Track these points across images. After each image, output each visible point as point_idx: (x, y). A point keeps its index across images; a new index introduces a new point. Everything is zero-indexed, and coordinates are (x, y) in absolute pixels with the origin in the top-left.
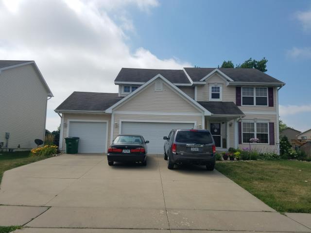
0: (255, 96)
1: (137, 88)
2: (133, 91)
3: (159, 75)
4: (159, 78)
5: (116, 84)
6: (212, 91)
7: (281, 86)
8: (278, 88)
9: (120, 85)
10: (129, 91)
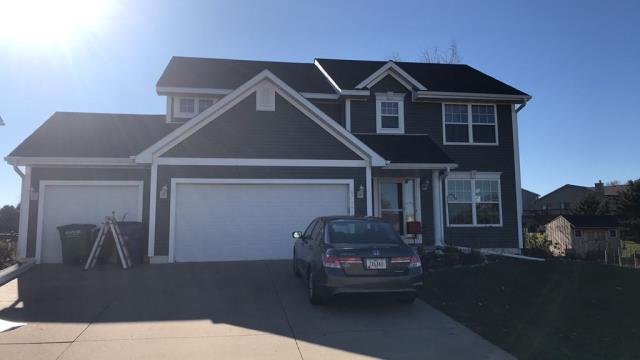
0: (470, 123)
1: (210, 104)
2: (201, 110)
3: (266, 73)
4: (267, 78)
5: (159, 93)
6: (383, 111)
7: (523, 103)
8: (517, 106)
9: (171, 96)
10: (191, 110)
